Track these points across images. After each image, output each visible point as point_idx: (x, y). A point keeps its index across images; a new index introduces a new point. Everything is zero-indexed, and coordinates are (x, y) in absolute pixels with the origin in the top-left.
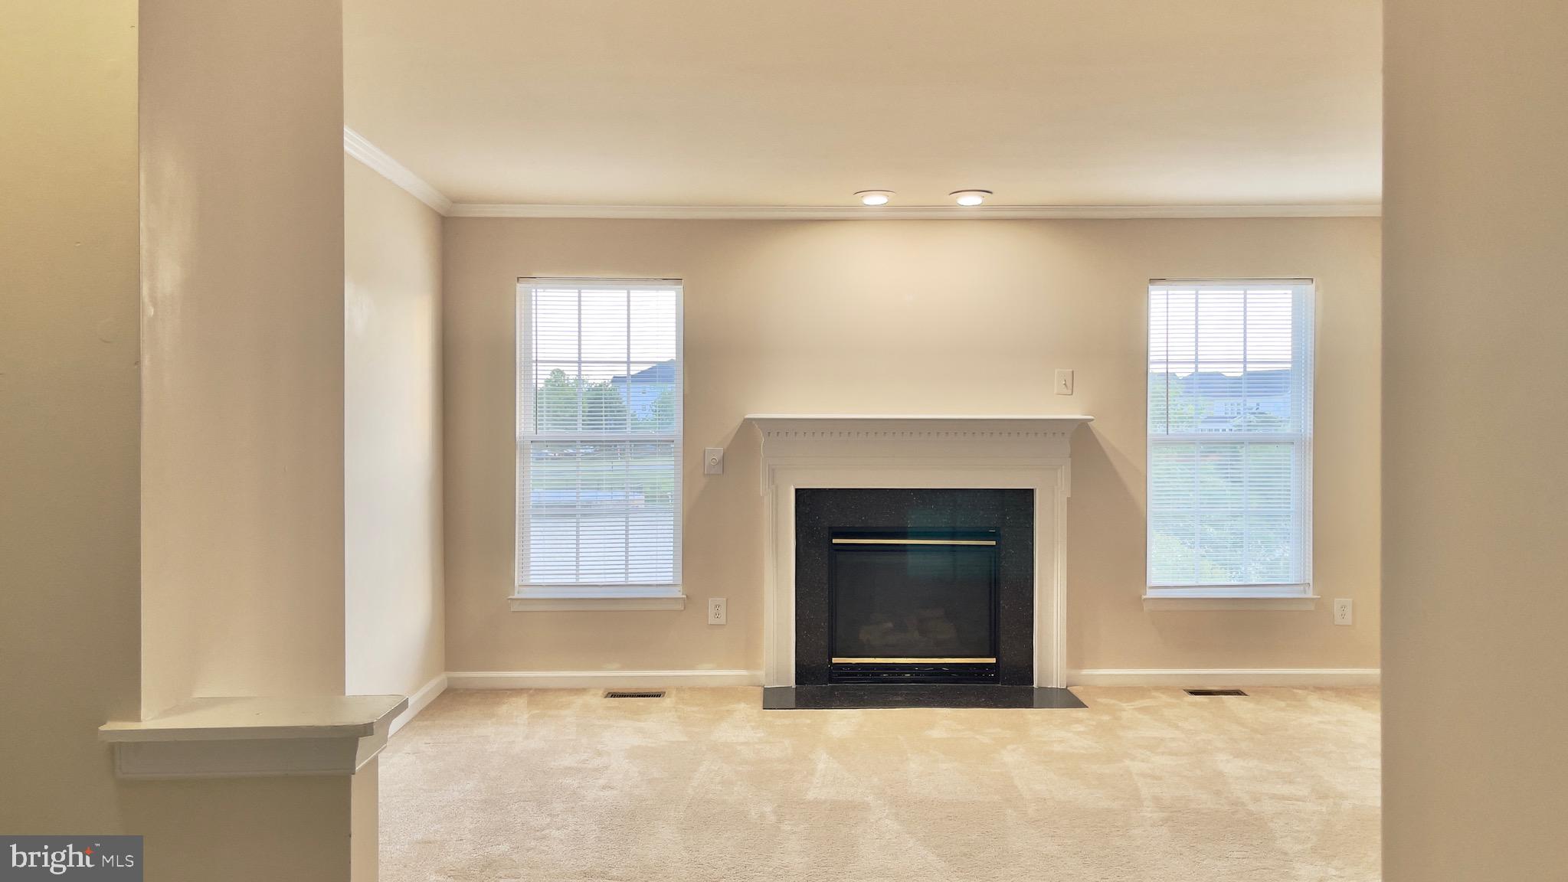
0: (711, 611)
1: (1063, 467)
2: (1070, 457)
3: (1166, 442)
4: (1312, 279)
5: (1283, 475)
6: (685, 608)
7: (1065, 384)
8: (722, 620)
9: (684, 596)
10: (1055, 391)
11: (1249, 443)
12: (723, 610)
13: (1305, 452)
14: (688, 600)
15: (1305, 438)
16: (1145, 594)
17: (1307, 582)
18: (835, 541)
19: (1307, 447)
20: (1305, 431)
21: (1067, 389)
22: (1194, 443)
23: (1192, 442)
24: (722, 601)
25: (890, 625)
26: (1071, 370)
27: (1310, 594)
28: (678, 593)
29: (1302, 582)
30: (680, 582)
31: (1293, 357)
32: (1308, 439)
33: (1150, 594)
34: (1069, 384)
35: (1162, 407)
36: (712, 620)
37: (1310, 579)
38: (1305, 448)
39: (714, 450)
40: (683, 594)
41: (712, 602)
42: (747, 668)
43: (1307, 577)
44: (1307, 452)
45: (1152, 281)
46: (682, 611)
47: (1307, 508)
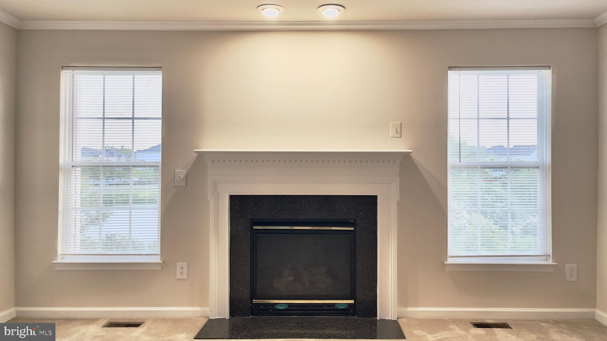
0: (178, 271)
1: (394, 182)
2: (399, 176)
3: (459, 168)
4: (550, 67)
5: (532, 187)
6: (162, 269)
7: (396, 131)
8: (185, 276)
9: (161, 262)
10: (390, 136)
11: (511, 167)
12: (185, 271)
13: (546, 173)
14: (164, 264)
15: (546, 165)
16: (447, 261)
17: (548, 254)
18: (255, 228)
19: (548, 170)
20: (546, 160)
21: (398, 134)
22: (477, 168)
23: (476, 167)
24: (185, 264)
25: (291, 278)
26: (400, 123)
27: (550, 262)
28: (157, 260)
29: (545, 254)
30: (160, 253)
31: (538, 115)
32: (548, 165)
33: (450, 261)
34: (399, 131)
35: (456, 154)
36: (178, 276)
37: (550, 252)
38: (546, 170)
39: (181, 172)
40: (161, 260)
41: (179, 265)
42: (200, 306)
43: (548, 251)
44: (548, 173)
45: (451, 68)
46: (160, 270)
47: (548, 208)
